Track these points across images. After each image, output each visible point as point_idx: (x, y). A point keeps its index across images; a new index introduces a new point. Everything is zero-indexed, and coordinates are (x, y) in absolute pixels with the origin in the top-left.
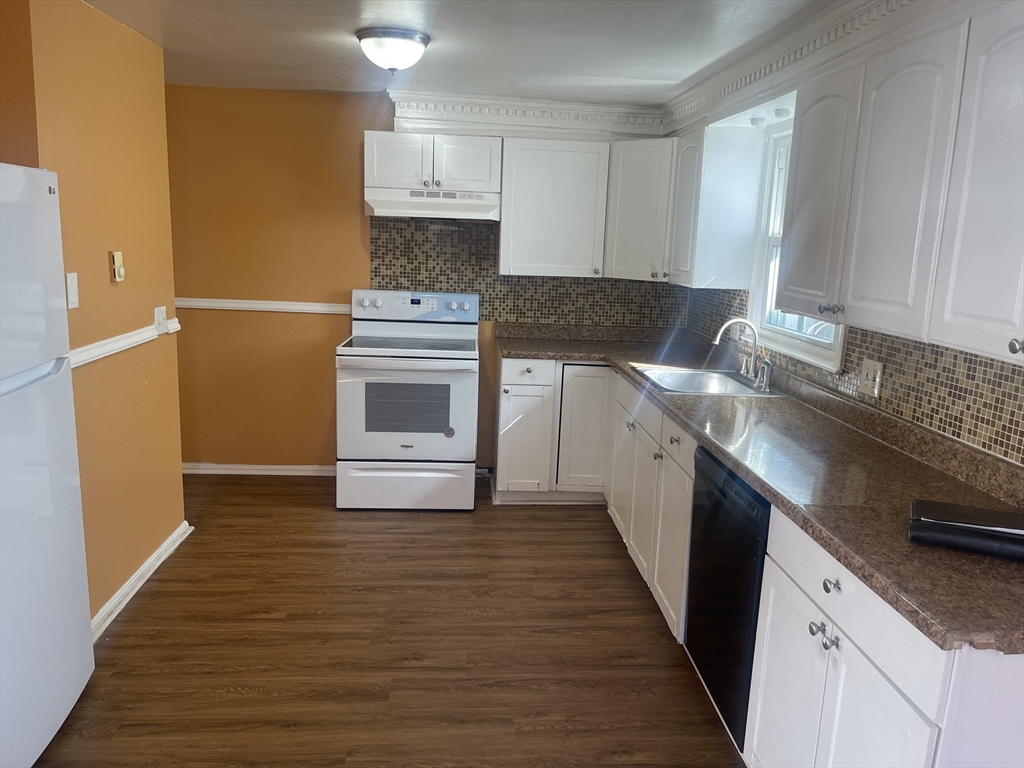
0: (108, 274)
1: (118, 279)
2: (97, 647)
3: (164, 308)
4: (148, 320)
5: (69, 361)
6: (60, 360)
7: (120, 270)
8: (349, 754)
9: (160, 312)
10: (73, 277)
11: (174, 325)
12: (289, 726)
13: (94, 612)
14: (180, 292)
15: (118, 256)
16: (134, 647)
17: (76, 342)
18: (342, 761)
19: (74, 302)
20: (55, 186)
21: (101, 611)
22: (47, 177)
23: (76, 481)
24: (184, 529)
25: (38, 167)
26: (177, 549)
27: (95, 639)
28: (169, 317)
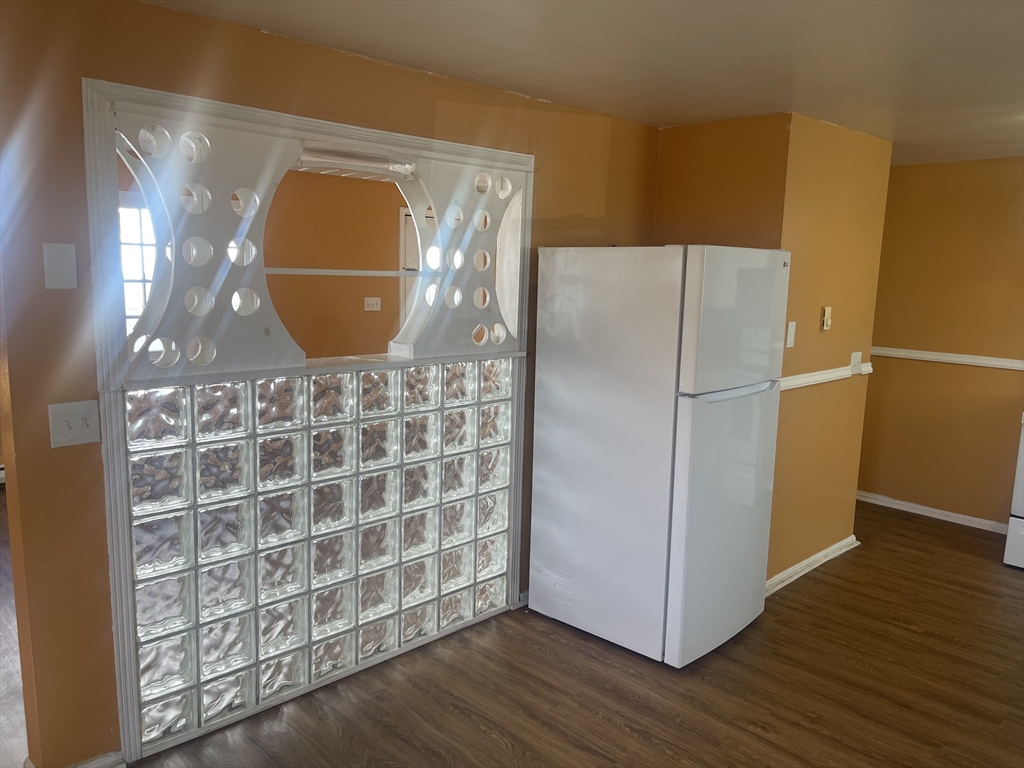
0: (819, 324)
1: (825, 328)
2: (766, 599)
3: (860, 353)
4: (846, 362)
5: (779, 385)
6: (774, 382)
7: (828, 321)
8: (947, 744)
9: (857, 356)
10: (792, 326)
11: (867, 368)
12: (901, 705)
13: (770, 576)
14: (875, 343)
15: (828, 310)
16: (795, 609)
17: (787, 372)
18: (940, 746)
19: (791, 343)
20: (789, 261)
21: (776, 577)
22: (784, 255)
23: (770, 486)
24: (850, 542)
25: (780, 248)
26: (842, 555)
27: (767, 595)
28: (864, 361)
